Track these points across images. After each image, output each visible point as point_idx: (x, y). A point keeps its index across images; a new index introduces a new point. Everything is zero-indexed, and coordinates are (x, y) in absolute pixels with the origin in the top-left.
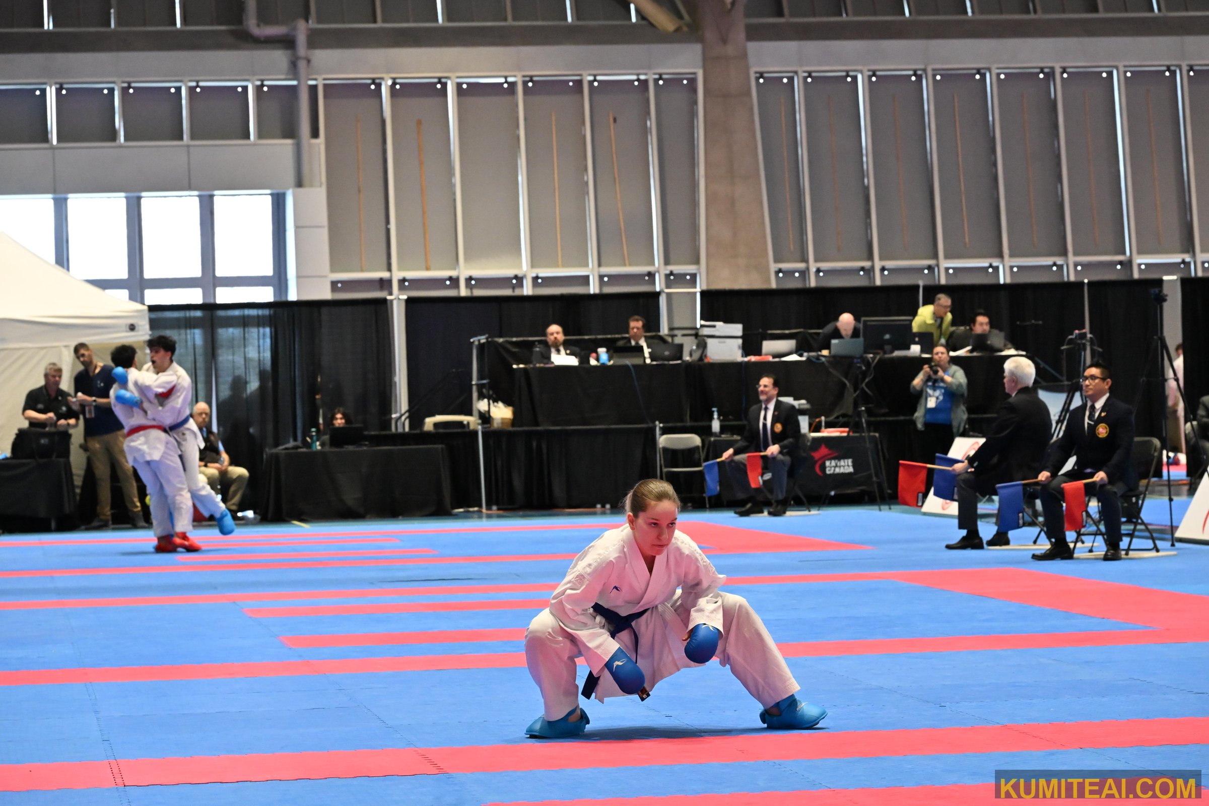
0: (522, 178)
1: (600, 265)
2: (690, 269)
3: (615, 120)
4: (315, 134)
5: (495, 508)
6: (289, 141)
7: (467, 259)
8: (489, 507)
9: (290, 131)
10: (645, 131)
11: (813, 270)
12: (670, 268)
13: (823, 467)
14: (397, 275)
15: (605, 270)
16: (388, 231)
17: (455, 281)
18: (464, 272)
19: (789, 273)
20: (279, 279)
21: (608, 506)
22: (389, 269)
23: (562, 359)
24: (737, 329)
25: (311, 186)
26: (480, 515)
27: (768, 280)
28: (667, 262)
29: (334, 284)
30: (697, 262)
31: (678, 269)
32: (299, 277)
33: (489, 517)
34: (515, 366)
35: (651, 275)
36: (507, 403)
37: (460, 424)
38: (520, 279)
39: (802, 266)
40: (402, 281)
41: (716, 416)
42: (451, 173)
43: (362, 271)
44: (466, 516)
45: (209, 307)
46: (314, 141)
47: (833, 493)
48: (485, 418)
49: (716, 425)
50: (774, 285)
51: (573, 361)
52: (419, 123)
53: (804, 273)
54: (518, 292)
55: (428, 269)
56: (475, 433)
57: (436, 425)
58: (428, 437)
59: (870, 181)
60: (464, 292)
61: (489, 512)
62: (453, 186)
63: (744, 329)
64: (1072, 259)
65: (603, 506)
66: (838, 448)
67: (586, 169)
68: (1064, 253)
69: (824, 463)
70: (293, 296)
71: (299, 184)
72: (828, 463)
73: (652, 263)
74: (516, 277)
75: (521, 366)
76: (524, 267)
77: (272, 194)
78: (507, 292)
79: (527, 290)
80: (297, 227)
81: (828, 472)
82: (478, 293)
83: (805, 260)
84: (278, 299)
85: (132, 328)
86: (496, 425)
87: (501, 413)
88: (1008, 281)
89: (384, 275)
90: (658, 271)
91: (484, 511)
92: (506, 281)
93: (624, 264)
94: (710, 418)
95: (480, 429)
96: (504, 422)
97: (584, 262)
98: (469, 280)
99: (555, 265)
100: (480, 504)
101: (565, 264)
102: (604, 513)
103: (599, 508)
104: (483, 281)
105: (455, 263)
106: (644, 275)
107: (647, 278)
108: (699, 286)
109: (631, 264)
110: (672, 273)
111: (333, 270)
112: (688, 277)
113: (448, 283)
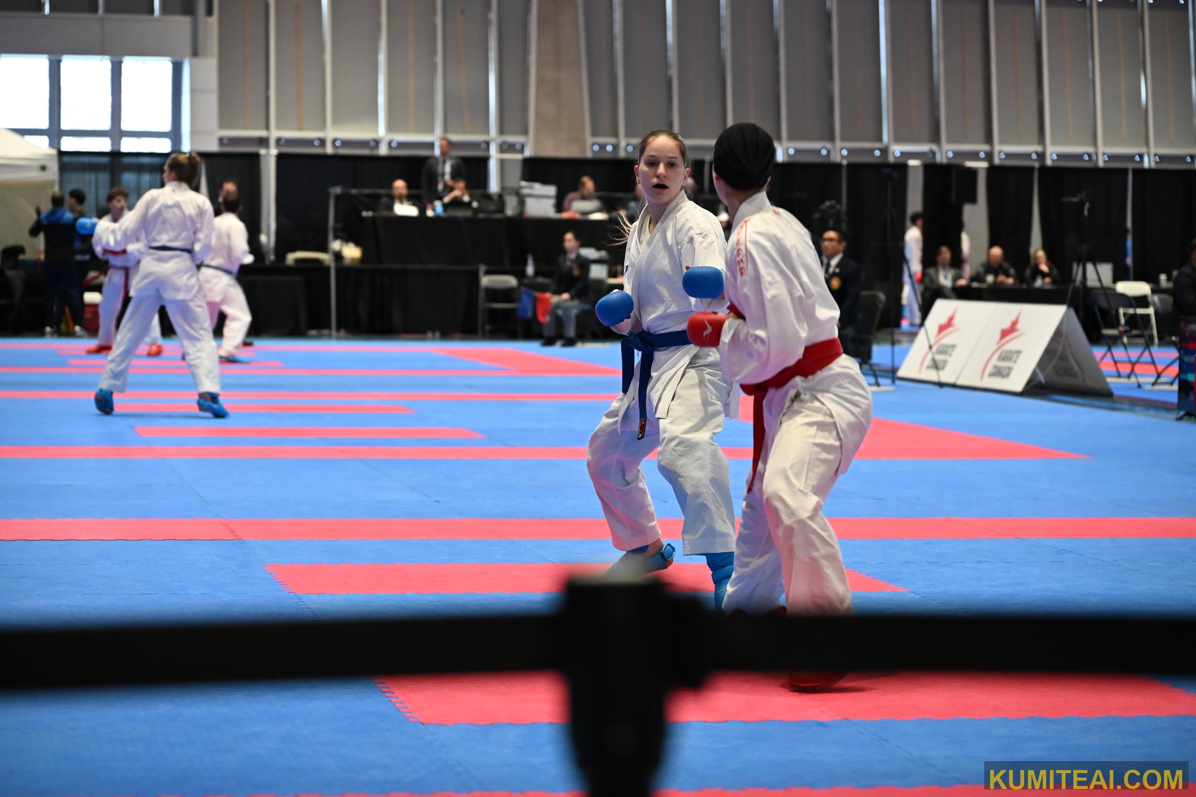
0: (382, 58)
2: (520, 139)
3: (463, 12)
4: (210, 12)
5: (343, 331)
6: (187, 18)
7: (333, 122)
8: (338, 330)
9: (189, 10)
10: (488, 22)
11: (623, 144)
12: (503, 138)
14: (274, 134)
16: (268, 97)
17: (322, 142)
18: (330, 133)
19: (603, 147)
20: (175, 135)
21: (438, 334)
22: (267, 127)
23: (405, 210)
24: (551, 190)
25: (205, 56)
26: (329, 337)
27: (584, 151)
28: (502, 131)
29: (221, 141)
30: (525, 132)
31: (511, 139)
32: (192, 133)
33: (338, 338)
34: (363, 214)
35: (488, 144)
36: (357, 243)
37: (317, 261)
38: (377, 143)
39: (612, 140)
40: (278, 141)
41: (530, 262)
42: (323, 50)
43: (245, 128)
44: (319, 337)
45: (115, 154)
46: (209, 18)
48: (338, 256)
49: (530, 270)
50: (589, 155)
51: (413, 211)
53: (616, 147)
54: (375, 153)
55: (300, 129)
56: (327, 269)
57: (298, 261)
58: (289, 270)
59: (674, 72)
60: (329, 150)
61: (338, 334)
63: (557, 191)
64: (839, 144)
65: (434, 333)
67: (436, 52)
68: (831, 138)
71: (195, 54)
73: (487, 131)
74: (375, 140)
75: (371, 213)
76: (381, 131)
77: (172, 61)
78: (365, 152)
79: (383, 151)
80: (193, 91)
82: (342, 152)
83: (615, 134)
85: (45, 168)
86: (347, 262)
87: (352, 252)
88: (786, 159)
89: (262, 133)
90: (493, 140)
91: (334, 333)
92: (364, 144)
93: (465, 132)
94: (525, 263)
95: (333, 265)
96: (353, 260)
97: (431, 130)
98: (334, 141)
99: (406, 130)
100: (329, 327)
101: (417, 131)
102: (434, 339)
103: (430, 334)
104: (346, 143)
105: (323, 126)
106: (480, 144)
107: (483, 146)
108: (527, 154)
109: (471, 133)
110: (505, 143)
111: (220, 128)
113: (317, 143)
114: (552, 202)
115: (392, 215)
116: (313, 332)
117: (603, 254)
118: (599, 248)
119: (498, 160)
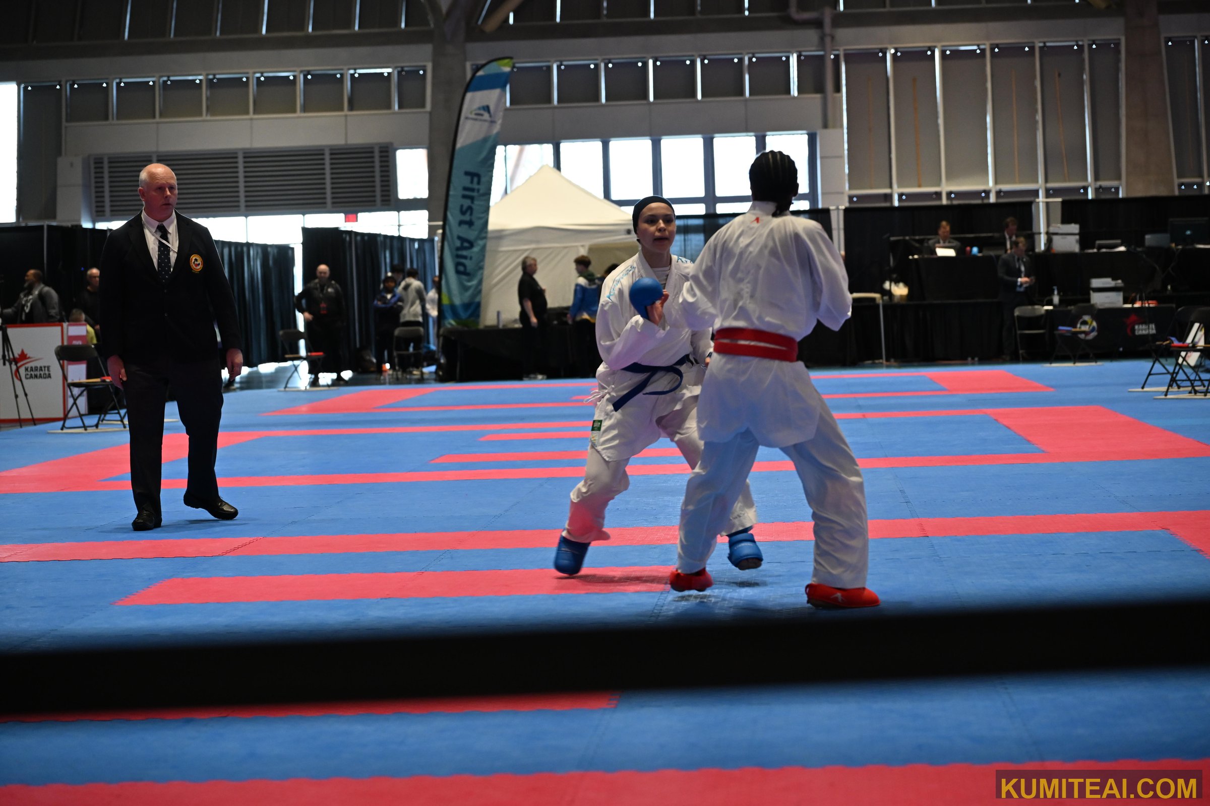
0: (989, 119)
1: (1046, 180)
2: (1114, 183)
3: (1059, 75)
4: (838, 89)
5: (892, 360)
6: (818, 96)
7: (948, 177)
8: (888, 360)
9: (819, 88)
10: (1081, 83)
11: (1207, 183)
12: (1099, 183)
13: (1133, 330)
14: (897, 191)
15: (1051, 185)
16: (890, 159)
17: (938, 195)
18: (945, 187)
19: (1189, 186)
20: (813, 196)
21: (976, 359)
22: (891, 187)
24: (1075, 228)
25: (834, 127)
26: (880, 366)
27: (1173, 190)
28: (1097, 178)
29: (851, 198)
30: (1119, 178)
31: (1105, 183)
32: (823, 194)
33: (888, 367)
34: (911, 257)
35: (1086, 189)
37: (873, 299)
38: (987, 193)
39: (1197, 180)
40: (900, 195)
41: (1056, 292)
42: (937, 118)
43: (871, 188)
44: (874, 366)
46: (837, 95)
48: (889, 293)
49: (1056, 299)
50: (1177, 194)
52: (914, 80)
53: (1201, 186)
54: (986, 201)
55: (920, 186)
56: (878, 306)
60: (944, 201)
61: (888, 363)
62: (937, 125)
65: (973, 359)
66: (1143, 316)
67: (1036, 111)
69: (1134, 327)
70: (820, 206)
71: (825, 126)
72: (1136, 327)
73: (1086, 179)
74: (985, 191)
75: (916, 257)
76: (990, 184)
77: (808, 134)
78: (979, 202)
79: (992, 199)
80: (822, 158)
81: (1137, 333)
82: (955, 202)
83: (1200, 175)
84: (812, 208)
86: (896, 300)
87: (900, 290)
89: (887, 191)
90: (1090, 185)
91: (884, 361)
92: (976, 194)
93: (1065, 181)
94: (1053, 293)
95: (880, 302)
96: (901, 296)
97: (1037, 182)
98: (949, 194)
99: (1014, 182)
100: (881, 358)
101: (1021, 182)
102: (973, 364)
103: (970, 359)
104: (959, 195)
105: (939, 184)
106: (1079, 189)
107: (1082, 191)
108: (1121, 196)
109: (1070, 181)
110: (1101, 187)
111: (850, 188)
112: (1113, 190)
113: (934, 196)
114: (1077, 237)
115: (935, 256)
116: (868, 362)
119: (1044, 204)
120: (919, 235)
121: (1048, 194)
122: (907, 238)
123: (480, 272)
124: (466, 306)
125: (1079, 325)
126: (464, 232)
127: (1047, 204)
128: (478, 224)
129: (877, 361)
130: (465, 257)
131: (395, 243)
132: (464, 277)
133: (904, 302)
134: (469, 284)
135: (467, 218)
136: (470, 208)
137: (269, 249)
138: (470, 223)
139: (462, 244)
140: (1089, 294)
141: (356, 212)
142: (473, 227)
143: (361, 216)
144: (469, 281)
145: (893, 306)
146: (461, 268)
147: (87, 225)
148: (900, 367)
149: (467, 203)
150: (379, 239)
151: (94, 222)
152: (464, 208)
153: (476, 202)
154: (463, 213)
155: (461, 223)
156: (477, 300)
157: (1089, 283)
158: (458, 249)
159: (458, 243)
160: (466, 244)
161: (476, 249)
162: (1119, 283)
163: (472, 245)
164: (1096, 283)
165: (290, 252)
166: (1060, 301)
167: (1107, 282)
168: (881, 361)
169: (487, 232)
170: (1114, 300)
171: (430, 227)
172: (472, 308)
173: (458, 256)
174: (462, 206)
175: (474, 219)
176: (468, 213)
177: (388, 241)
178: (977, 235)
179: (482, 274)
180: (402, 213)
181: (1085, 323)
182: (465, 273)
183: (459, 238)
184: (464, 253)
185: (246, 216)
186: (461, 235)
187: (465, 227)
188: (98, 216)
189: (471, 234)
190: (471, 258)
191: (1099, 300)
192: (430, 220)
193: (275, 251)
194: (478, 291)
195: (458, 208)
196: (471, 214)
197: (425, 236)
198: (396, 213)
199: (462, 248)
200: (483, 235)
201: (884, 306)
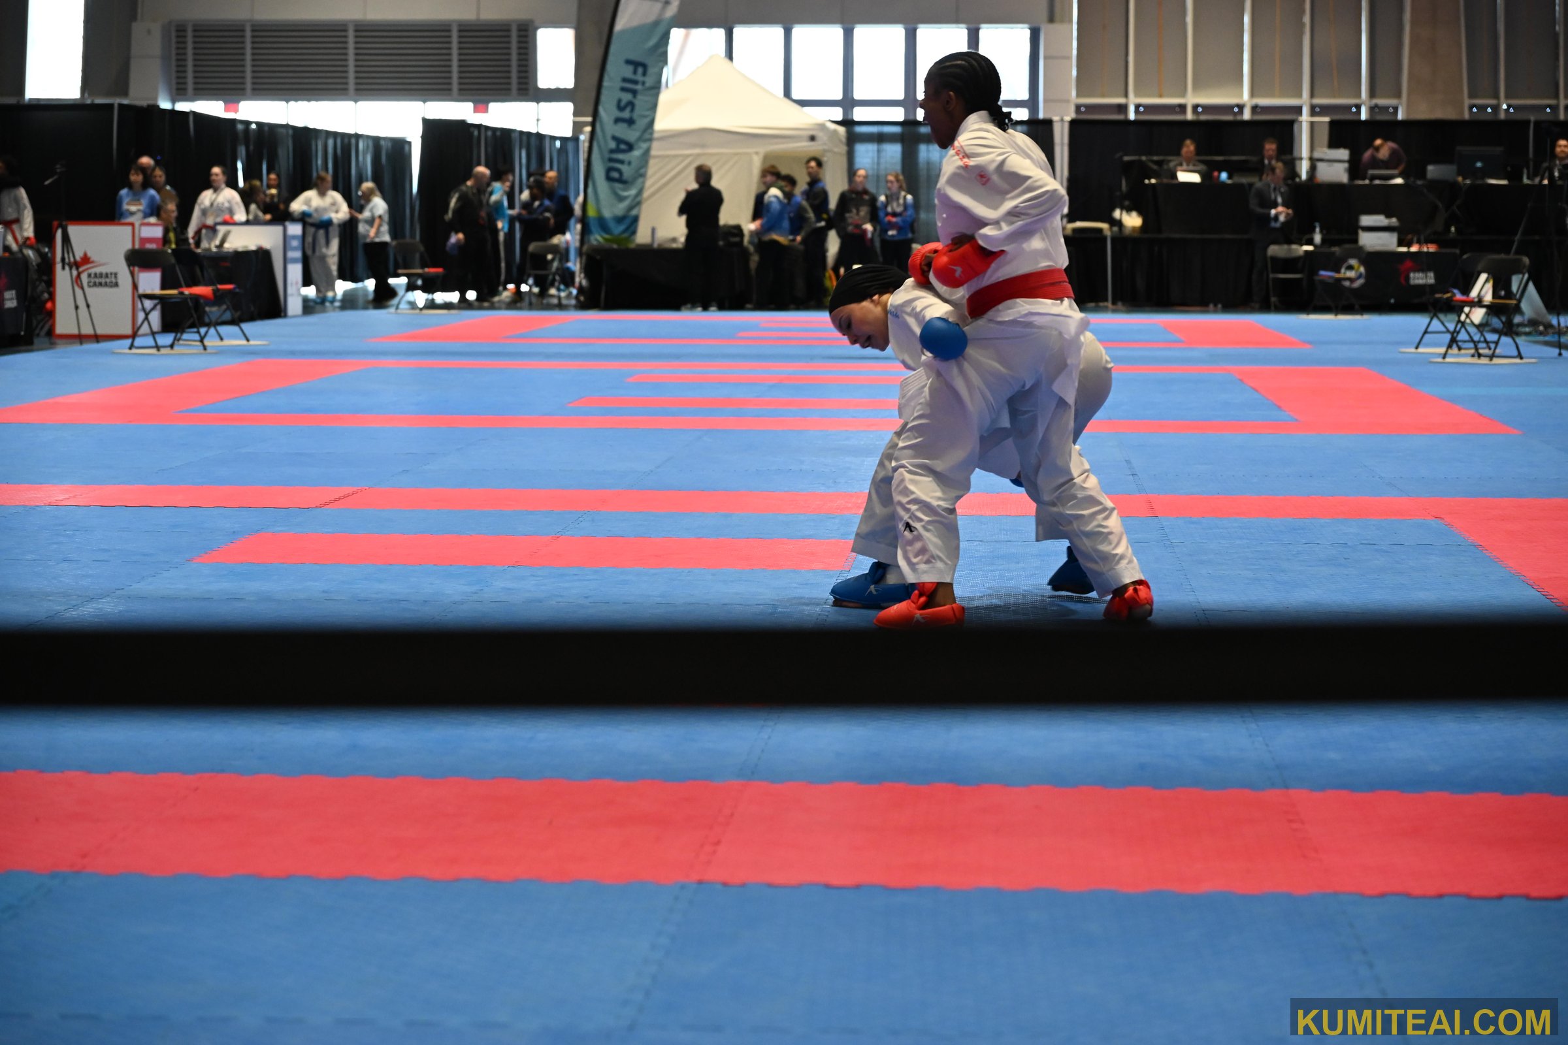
0: (1247, 19)
1: (1312, 95)
2: (1393, 101)
5: (1120, 304)
7: (1196, 86)
8: (1114, 303)
11: (1504, 105)
12: (1375, 101)
13: (1407, 278)
14: (1132, 100)
15: (1317, 101)
16: (1127, 63)
17: (1182, 108)
18: (1191, 99)
19: (1482, 109)
20: (1033, 103)
21: (1220, 306)
22: (1126, 95)
23: (1187, 176)
24: (1345, 154)
25: (1062, 21)
26: (1104, 310)
27: (1462, 112)
28: (1372, 94)
29: (1078, 108)
30: (1398, 95)
31: (1381, 102)
32: (1045, 101)
33: (1114, 311)
34: (1147, 181)
35: (1358, 107)
36: (1141, 213)
37: (1100, 230)
38: (1241, 107)
39: (1492, 101)
40: (1138, 107)
41: (1318, 230)
42: (1185, 14)
43: (1103, 96)
44: (1097, 309)
45: (912, 124)
47: (1392, 301)
48: (1119, 223)
49: (1317, 238)
51: (1195, 178)
53: (1496, 109)
54: (1239, 118)
55: (1161, 96)
56: (1105, 238)
57: (1075, 231)
59: (1560, 29)
60: (1190, 116)
61: (1114, 307)
62: (1185, 24)
63: (1351, 155)
65: (1215, 305)
66: (1420, 262)
67: (1304, 11)
69: (1408, 275)
70: (1041, 116)
71: (1051, 20)
72: (1412, 275)
73: (1359, 96)
74: (1238, 105)
75: (1153, 181)
76: (1245, 96)
77: (1030, 28)
78: (1230, 118)
79: (1247, 115)
80: (1045, 58)
81: (1412, 282)
82: (1203, 118)
83: (1495, 95)
84: (1032, 117)
85: (813, 138)
86: (1127, 232)
87: (1132, 221)
89: (1122, 101)
90: (1364, 103)
91: (1109, 304)
92: (1228, 109)
93: (1334, 97)
94: (1313, 231)
95: (1108, 233)
96: (1134, 228)
97: (1300, 95)
98: (1195, 107)
99: (1273, 96)
100: (1106, 300)
101: (1282, 96)
102: (1215, 311)
103: (1211, 306)
104: (1208, 109)
105: (1183, 94)
106: (1350, 107)
107: (1354, 109)
108: (1400, 117)
109: (1340, 96)
110: (1376, 106)
111: (1078, 95)
112: (1391, 110)
113: (1178, 109)
114: (1346, 165)
115: (1174, 182)
116: (1092, 305)
117: (1394, 221)
118: (1388, 216)
119: (1308, 125)
120: (1157, 155)
121: (1314, 111)
122: (1144, 158)
123: (640, 180)
124: (619, 220)
125: (1343, 270)
126: (622, 131)
127: (1312, 124)
128: (641, 123)
129: (1101, 304)
130: (622, 162)
131: (533, 141)
132: (617, 185)
133: (1136, 235)
134: (625, 194)
135: (626, 114)
136: (631, 104)
137: (382, 143)
138: (630, 122)
139: (618, 145)
140: (1357, 234)
141: (487, 102)
142: (634, 127)
143: (493, 106)
144: (625, 190)
145: (1123, 239)
146: (615, 175)
147: (165, 105)
148: (1128, 311)
149: (627, 97)
150: (513, 135)
151: (174, 102)
152: (623, 104)
153: (639, 97)
154: (621, 108)
155: (617, 120)
156: (634, 212)
157: (1357, 220)
158: (612, 151)
159: (613, 145)
160: (623, 147)
161: (636, 153)
162: (1393, 222)
163: (630, 147)
164: (1366, 220)
165: (407, 147)
166: (1323, 240)
167: (1379, 220)
168: (1106, 304)
169: (652, 133)
170: (1386, 242)
171: (575, 123)
172: (627, 222)
173: (611, 160)
174: (619, 101)
175: (635, 116)
176: (628, 109)
177: (525, 138)
178: (1227, 158)
179: (644, 183)
180: (542, 104)
181: (1350, 268)
182: (621, 180)
183: (614, 138)
184: (621, 156)
185: (356, 101)
186: (618, 134)
187: (625, 125)
188: (178, 94)
189: (631, 135)
190: (629, 163)
191: (1368, 241)
192: (575, 114)
193: (390, 144)
194: (637, 203)
195: (615, 102)
196: (632, 110)
197: (568, 133)
198: (534, 104)
199: (617, 150)
200: (647, 136)
201: (1114, 239)
